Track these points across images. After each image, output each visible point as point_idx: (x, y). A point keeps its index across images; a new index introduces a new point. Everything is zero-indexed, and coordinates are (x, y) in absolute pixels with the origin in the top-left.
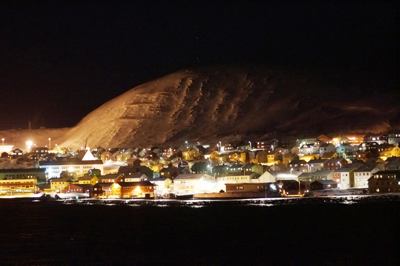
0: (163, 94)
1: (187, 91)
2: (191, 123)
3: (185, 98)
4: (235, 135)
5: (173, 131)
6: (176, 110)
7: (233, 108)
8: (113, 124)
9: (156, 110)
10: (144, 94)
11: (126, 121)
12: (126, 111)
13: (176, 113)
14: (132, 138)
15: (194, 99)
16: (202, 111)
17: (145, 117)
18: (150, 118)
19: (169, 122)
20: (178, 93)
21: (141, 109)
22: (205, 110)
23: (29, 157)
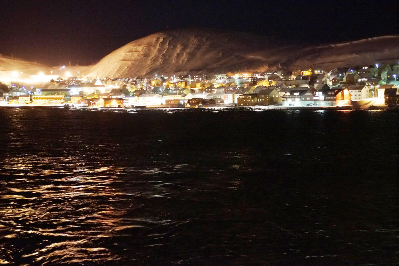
0: (145, 47)
1: (159, 45)
2: (160, 64)
3: (158, 49)
4: (183, 71)
5: (150, 68)
6: (153, 56)
7: (185, 55)
8: (116, 64)
9: (141, 56)
10: (135, 46)
11: (124, 62)
12: (124, 56)
13: (152, 58)
14: (127, 72)
15: (163, 50)
16: (167, 57)
17: (135, 60)
18: (137, 60)
19: (148, 63)
20: (155, 46)
21: (133, 55)
22: (169, 57)
23: (66, 82)
